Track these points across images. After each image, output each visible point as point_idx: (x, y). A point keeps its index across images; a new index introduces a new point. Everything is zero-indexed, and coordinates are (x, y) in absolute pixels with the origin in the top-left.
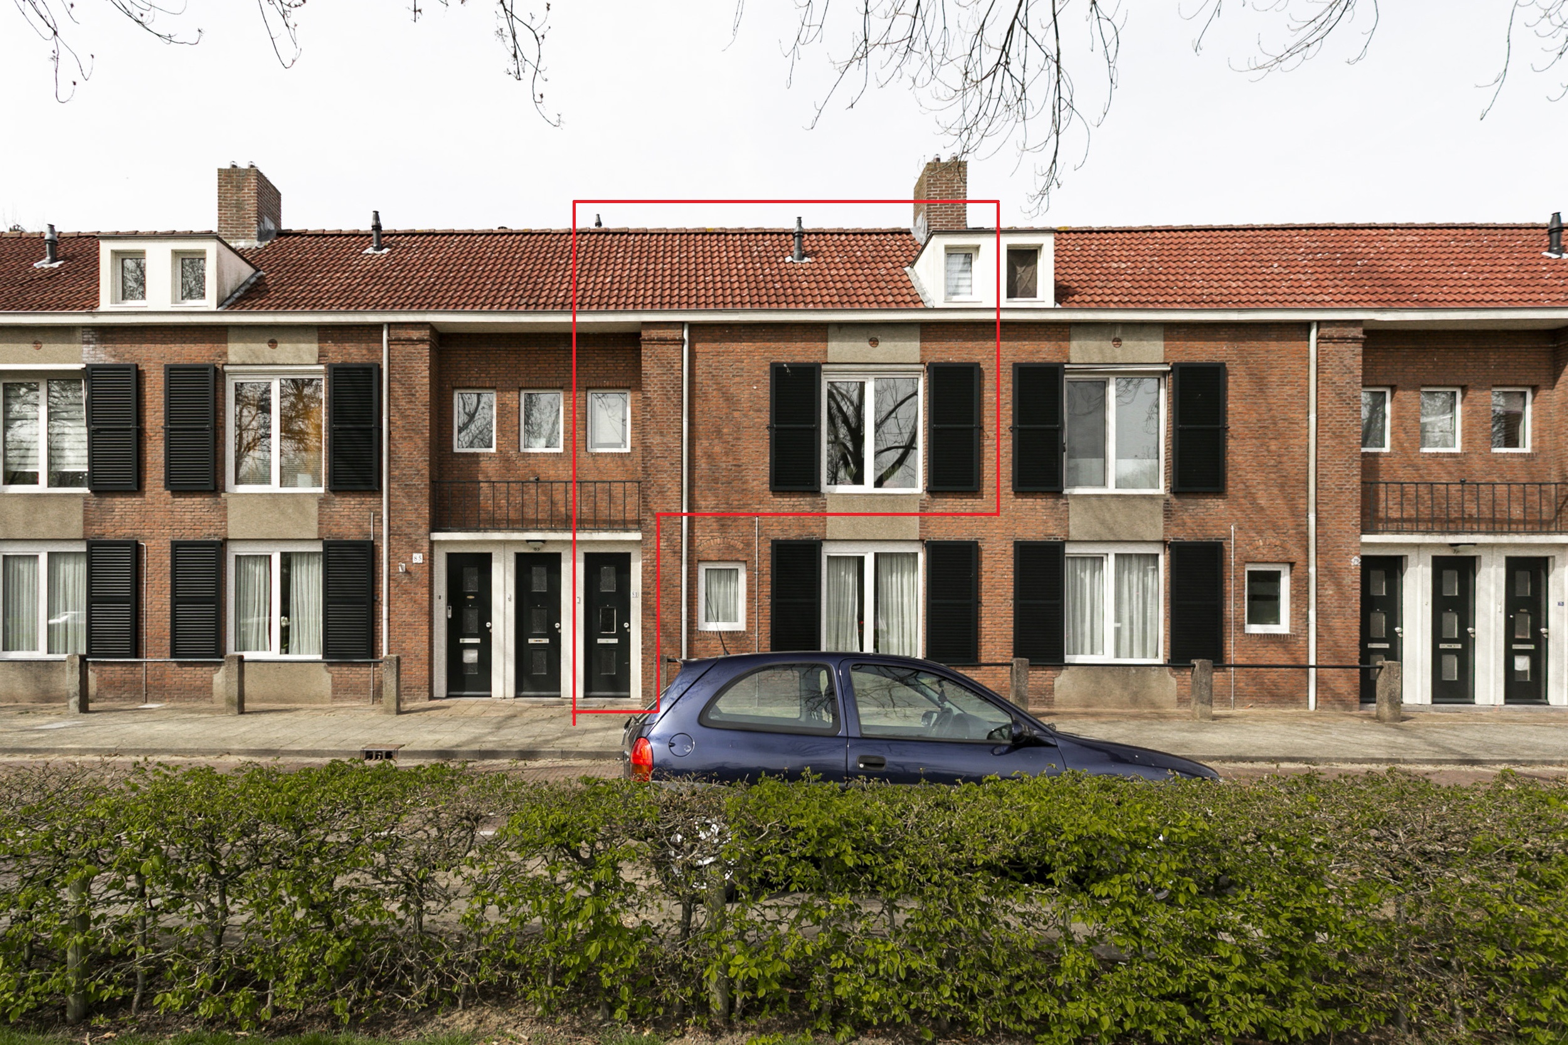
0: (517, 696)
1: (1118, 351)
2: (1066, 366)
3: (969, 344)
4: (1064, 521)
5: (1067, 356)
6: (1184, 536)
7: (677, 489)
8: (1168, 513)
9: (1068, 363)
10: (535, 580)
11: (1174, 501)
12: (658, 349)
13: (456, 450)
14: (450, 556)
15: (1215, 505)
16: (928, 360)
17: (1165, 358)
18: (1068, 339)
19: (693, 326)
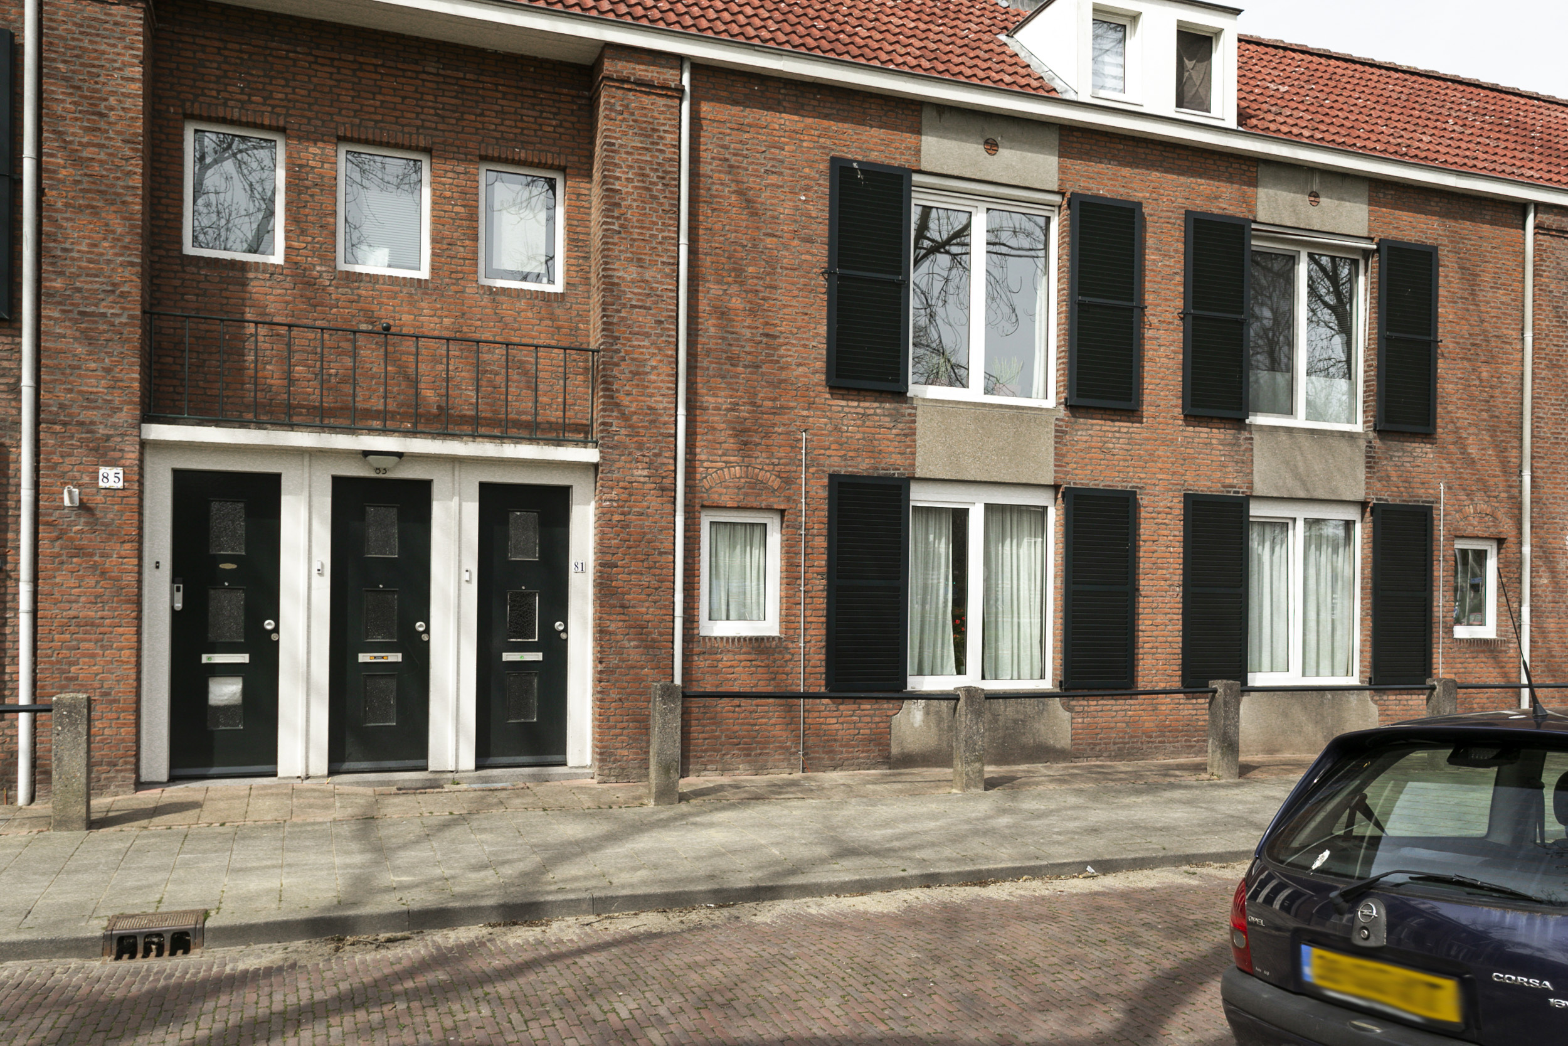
0: (332, 772)
1: (1313, 212)
2: (1254, 226)
3: (1126, 171)
4: (1246, 464)
5: (1252, 209)
6: (1389, 496)
7: (666, 369)
8: (1371, 462)
9: (1255, 222)
10: (372, 533)
11: (1377, 443)
12: (639, 101)
13: (189, 249)
14: (179, 476)
15: (1422, 453)
16: (1070, 189)
17: (1370, 231)
18: (1254, 183)
19: (701, 69)
